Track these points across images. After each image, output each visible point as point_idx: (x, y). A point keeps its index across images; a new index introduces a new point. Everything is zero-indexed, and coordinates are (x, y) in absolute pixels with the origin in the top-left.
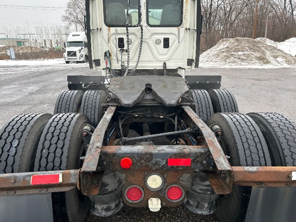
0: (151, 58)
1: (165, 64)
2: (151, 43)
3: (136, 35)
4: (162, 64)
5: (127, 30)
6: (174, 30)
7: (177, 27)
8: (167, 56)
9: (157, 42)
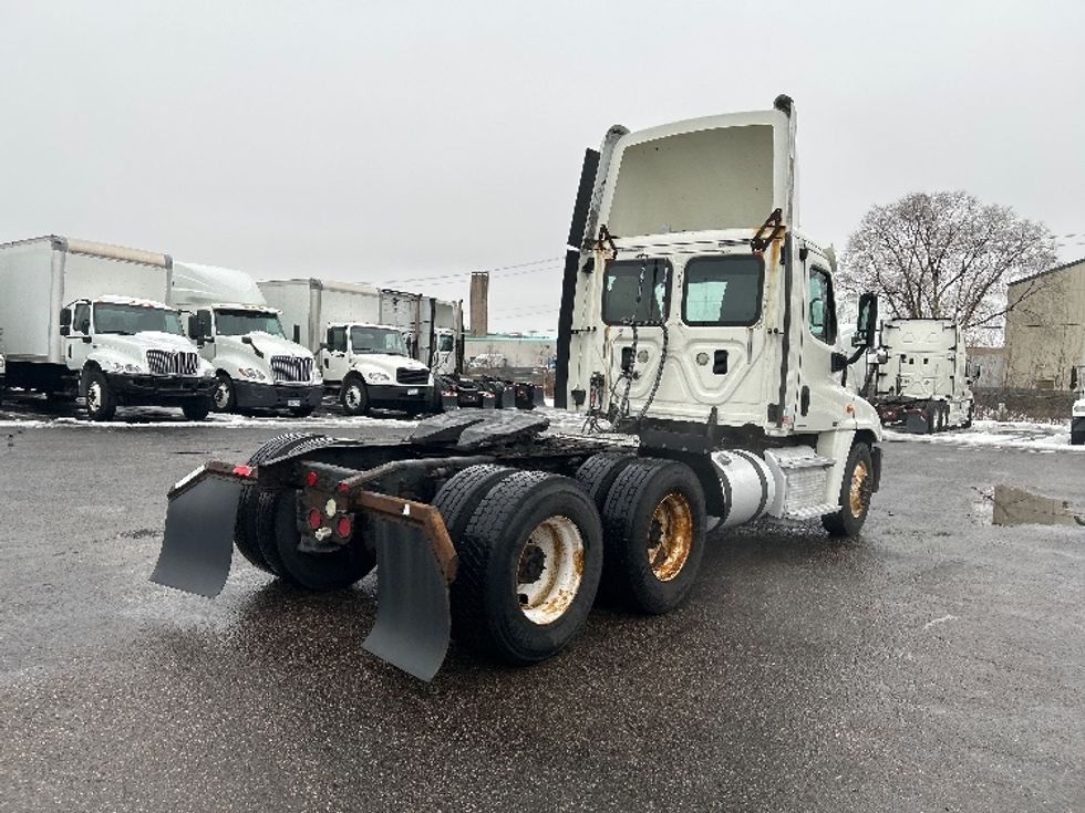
0: (685, 394)
1: (714, 410)
2: (688, 360)
3: (656, 342)
4: (708, 412)
5: (635, 331)
6: (740, 332)
7: (748, 326)
8: (722, 392)
9: (701, 359)
